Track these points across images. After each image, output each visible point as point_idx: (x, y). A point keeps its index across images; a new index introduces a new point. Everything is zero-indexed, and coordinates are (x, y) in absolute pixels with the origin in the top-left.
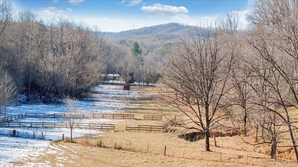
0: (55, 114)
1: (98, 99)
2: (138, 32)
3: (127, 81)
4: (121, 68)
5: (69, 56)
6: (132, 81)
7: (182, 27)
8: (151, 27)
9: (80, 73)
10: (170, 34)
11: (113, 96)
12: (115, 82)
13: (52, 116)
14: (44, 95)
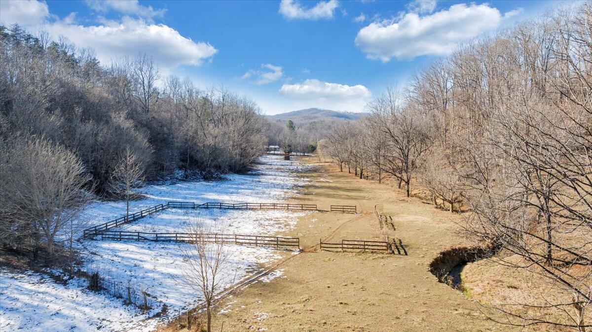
0: (207, 203)
1: (263, 172)
2: (289, 114)
3: (287, 152)
4: (280, 141)
5: (232, 128)
6: (290, 151)
7: (320, 111)
8: (298, 111)
9: (244, 146)
10: (313, 115)
11: (277, 167)
12: (276, 152)
13: (203, 206)
14: (204, 170)
